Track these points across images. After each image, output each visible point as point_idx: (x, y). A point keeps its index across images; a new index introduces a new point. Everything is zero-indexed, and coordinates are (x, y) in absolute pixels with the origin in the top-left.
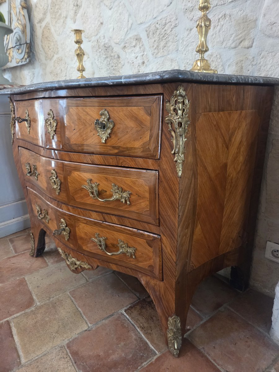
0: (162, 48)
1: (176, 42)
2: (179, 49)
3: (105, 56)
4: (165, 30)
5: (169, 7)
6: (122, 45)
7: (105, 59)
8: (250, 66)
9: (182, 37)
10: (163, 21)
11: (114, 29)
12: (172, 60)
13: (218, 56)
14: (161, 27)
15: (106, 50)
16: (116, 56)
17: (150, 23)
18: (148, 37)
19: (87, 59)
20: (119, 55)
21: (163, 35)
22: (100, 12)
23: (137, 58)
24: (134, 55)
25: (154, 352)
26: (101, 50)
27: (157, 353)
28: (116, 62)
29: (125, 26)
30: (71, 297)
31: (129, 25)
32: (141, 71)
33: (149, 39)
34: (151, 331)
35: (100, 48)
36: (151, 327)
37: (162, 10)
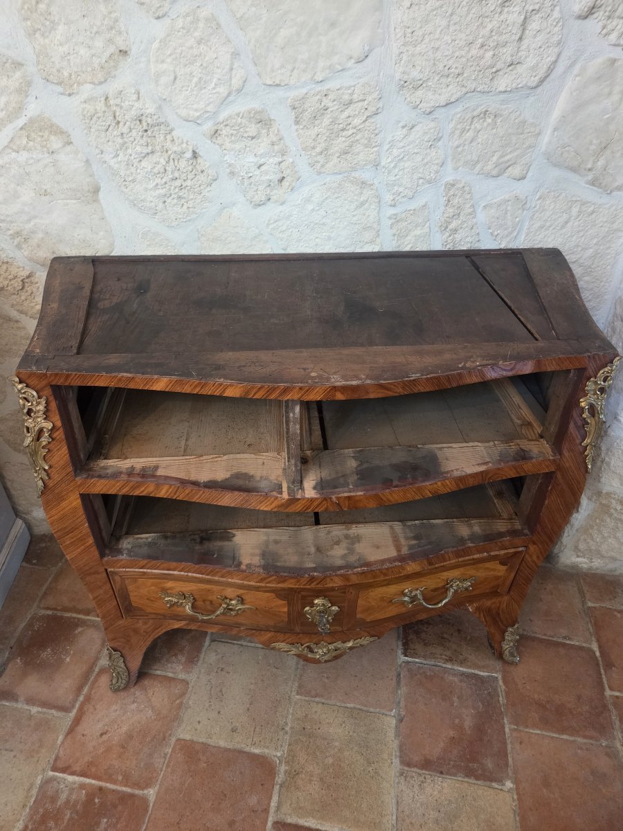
0: (338, 155)
1: (376, 146)
2: (382, 164)
3: (145, 150)
4: (349, 117)
5: (360, 65)
6: (208, 126)
7: (144, 157)
8: (520, 211)
9: (389, 139)
10: (343, 94)
11: (175, 78)
12: (363, 183)
13: (467, 189)
14: (337, 107)
15: (146, 131)
16: (189, 155)
17: (304, 91)
18: (297, 122)
19: (64, 146)
20: (197, 151)
21: (341, 126)
22: (113, 15)
23: (263, 168)
24: (255, 160)
25: (492, 676)
26: (125, 130)
27: (496, 675)
28: (190, 168)
29: (219, 79)
30: (313, 699)
31: (234, 81)
32: (274, 198)
33: (301, 127)
34: (461, 654)
35: (125, 124)
36: (456, 651)
37: (340, 68)
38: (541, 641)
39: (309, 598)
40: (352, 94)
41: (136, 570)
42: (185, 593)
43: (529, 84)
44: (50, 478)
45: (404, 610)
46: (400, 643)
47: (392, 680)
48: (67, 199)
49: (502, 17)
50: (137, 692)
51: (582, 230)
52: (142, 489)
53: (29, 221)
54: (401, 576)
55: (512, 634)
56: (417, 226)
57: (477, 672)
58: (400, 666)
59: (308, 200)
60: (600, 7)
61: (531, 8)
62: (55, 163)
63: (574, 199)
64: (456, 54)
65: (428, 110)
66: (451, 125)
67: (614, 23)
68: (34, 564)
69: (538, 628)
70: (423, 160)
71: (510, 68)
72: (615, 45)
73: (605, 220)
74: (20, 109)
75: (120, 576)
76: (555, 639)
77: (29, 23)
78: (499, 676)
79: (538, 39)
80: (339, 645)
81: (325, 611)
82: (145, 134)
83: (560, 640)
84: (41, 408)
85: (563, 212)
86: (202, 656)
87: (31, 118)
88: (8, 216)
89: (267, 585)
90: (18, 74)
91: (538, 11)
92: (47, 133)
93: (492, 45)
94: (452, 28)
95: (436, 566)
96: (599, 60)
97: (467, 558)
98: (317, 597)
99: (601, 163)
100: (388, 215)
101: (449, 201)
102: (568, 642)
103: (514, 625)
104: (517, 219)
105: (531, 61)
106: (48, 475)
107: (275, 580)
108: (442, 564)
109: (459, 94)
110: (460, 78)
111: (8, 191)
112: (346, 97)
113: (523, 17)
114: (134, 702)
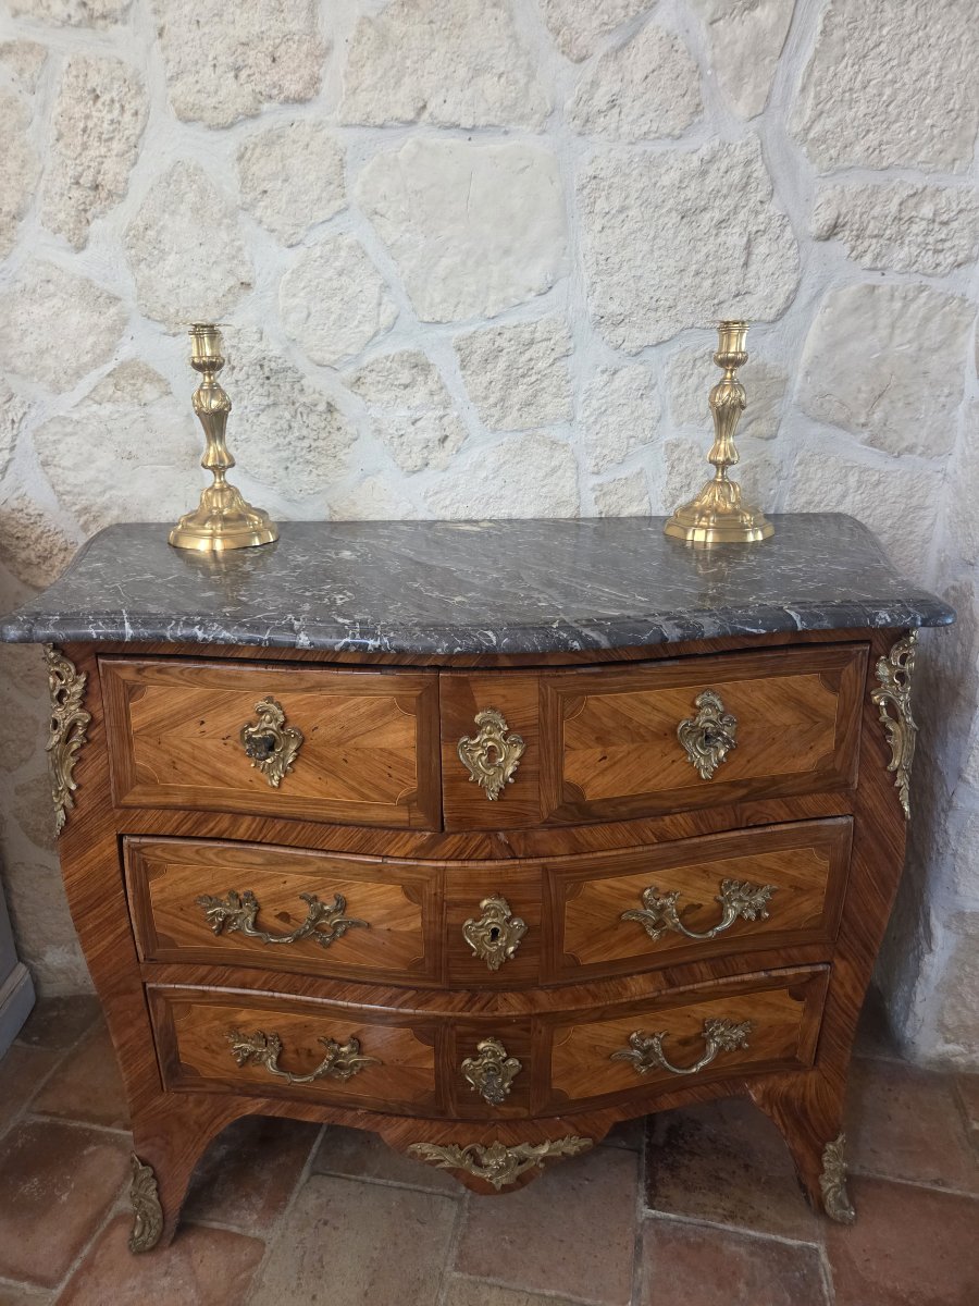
0: (518, 407)
1: (568, 396)
2: (578, 419)
3: (265, 401)
4: (531, 360)
5: (542, 298)
6: (349, 373)
7: (263, 411)
8: (775, 481)
9: (586, 387)
10: (522, 332)
11: (309, 315)
12: (553, 443)
13: (696, 450)
14: (514, 348)
15: (268, 378)
16: (322, 407)
17: (472, 329)
18: (463, 367)
19: (161, 397)
20: (333, 403)
21: (521, 370)
22: (237, 243)
23: (419, 424)
24: (409, 413)
25: (808, 1247)
26: (241, 376)
27: (815, 1245)
28: (323, 425)
29: (364, 316)
30: (483, 1280)
31: (382, 318)
32: (433, 463)
33: (469, 372)
34: (752, 1208)
35: (241, 370)
36: (741, 1201)
37: (517, 302)
38: (895, 1187)
39: (469, 1040)
40: (533, 332)
41: (192, 987)
42: (268, 1033)
43: (764, 318)
44: (76, 806)
45: (633, 1081)
46: (642, 1186)
47: (626, 1248)
48: (157, 464)
49: (719, 240)
50: (174, 1257)
51: (868, 507)
52: (211, 825)
53: (103, 492)
54: (623, 1003)
55: (836, 1155)
56: (631, 501)
57: (780, 1238)
58: (643, 1225)
59: (480, 465)
60: (843, 226)
61: (755, 229)
62: (146, 418)
63: (849, 464)
64: (665, 283)
65: (634, 351)
66: (666, 370)
67: (866, 244)
68: (35, 1043)
69: (888, 1166)
70: (632, 412)
71: (738, 299)
72: (870, 269)
73: (898, 493)
74: (110, 350)
75: (166, 999)
76: (918, 1184)
77: (133, 252)
78: (819, 1246)
79: (767, 264)
80: (523, 1149)
81: (496, 1070)
82: (267, 382)
83: (928, 1186)
84: (78, 688)
85: (836, 483)
86: (293, 1199)
87: (122, 363)
88: (76, 486)
89: (401, 1010)
90: (113, 310)
91: (764, 231)
92: (140, 381)
93: (709, 272)
94: (656, 254)
95: (682, 989)
96: (853, 288)
97: (732, 979)
98: (484, 1038)
99: (877, 416)
100: (590, 486)
101: (673, 467)
102: (943, 1190)
103: (837, 1138)
104: (772, 492)
105: (762, 291)
106: (74, 801)
107: (411, 998)
108: (691, 987)
109: (673, 331)
110: (673, 312)
111: (81, 454)
112: (527, 336)
113: (745, 239)
114: (166, 1274)
